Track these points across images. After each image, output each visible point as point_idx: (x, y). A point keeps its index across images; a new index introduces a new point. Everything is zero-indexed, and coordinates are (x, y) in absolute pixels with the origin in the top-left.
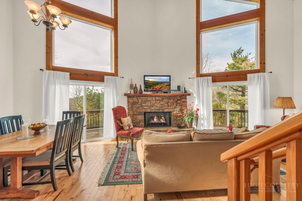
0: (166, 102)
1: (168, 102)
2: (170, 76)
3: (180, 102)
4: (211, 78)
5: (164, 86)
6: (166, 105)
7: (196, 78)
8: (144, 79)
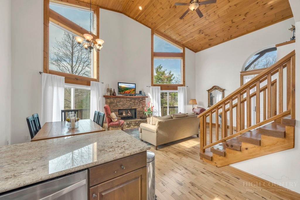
2: (135, 84)
3: (142, 102)
4: (160, 87)
5: (132, 91)
6: (133, 104)
7: (151, 87)
8: (118, 85)
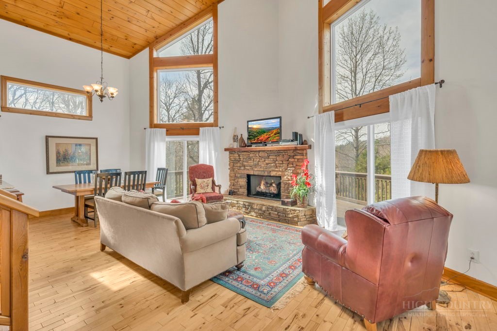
0: (272, 160)
1: (275, 160)
2: (280, 118)
3: (292, 160)
4: (332, 113)
5: (272, 135)
6: (273, 165)
7: (318, 116)
8: (248, 126)
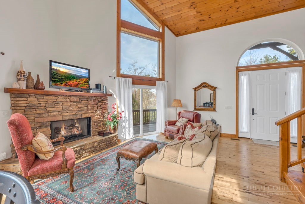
0: (85, 104)
1: (87, 104)
2: (89, 70)
3: (101, 104)
4: (131, 80)
5: (82, 82)
6: (85, 108)
7: (117, 78)
8: (51, 66)
